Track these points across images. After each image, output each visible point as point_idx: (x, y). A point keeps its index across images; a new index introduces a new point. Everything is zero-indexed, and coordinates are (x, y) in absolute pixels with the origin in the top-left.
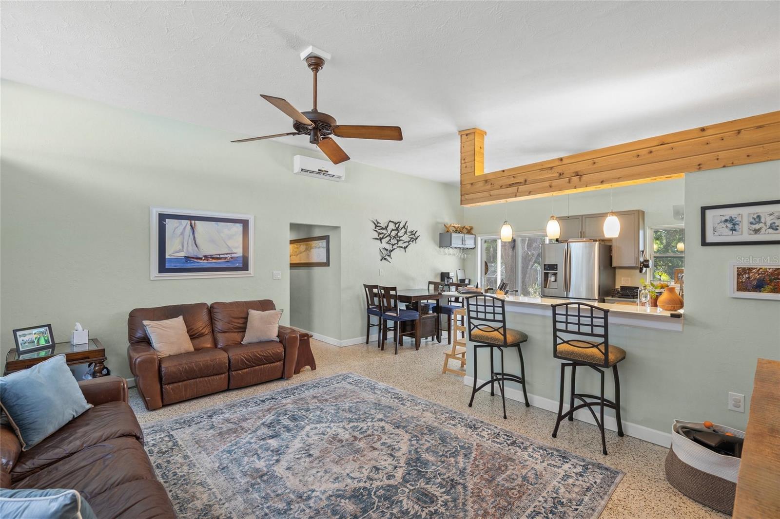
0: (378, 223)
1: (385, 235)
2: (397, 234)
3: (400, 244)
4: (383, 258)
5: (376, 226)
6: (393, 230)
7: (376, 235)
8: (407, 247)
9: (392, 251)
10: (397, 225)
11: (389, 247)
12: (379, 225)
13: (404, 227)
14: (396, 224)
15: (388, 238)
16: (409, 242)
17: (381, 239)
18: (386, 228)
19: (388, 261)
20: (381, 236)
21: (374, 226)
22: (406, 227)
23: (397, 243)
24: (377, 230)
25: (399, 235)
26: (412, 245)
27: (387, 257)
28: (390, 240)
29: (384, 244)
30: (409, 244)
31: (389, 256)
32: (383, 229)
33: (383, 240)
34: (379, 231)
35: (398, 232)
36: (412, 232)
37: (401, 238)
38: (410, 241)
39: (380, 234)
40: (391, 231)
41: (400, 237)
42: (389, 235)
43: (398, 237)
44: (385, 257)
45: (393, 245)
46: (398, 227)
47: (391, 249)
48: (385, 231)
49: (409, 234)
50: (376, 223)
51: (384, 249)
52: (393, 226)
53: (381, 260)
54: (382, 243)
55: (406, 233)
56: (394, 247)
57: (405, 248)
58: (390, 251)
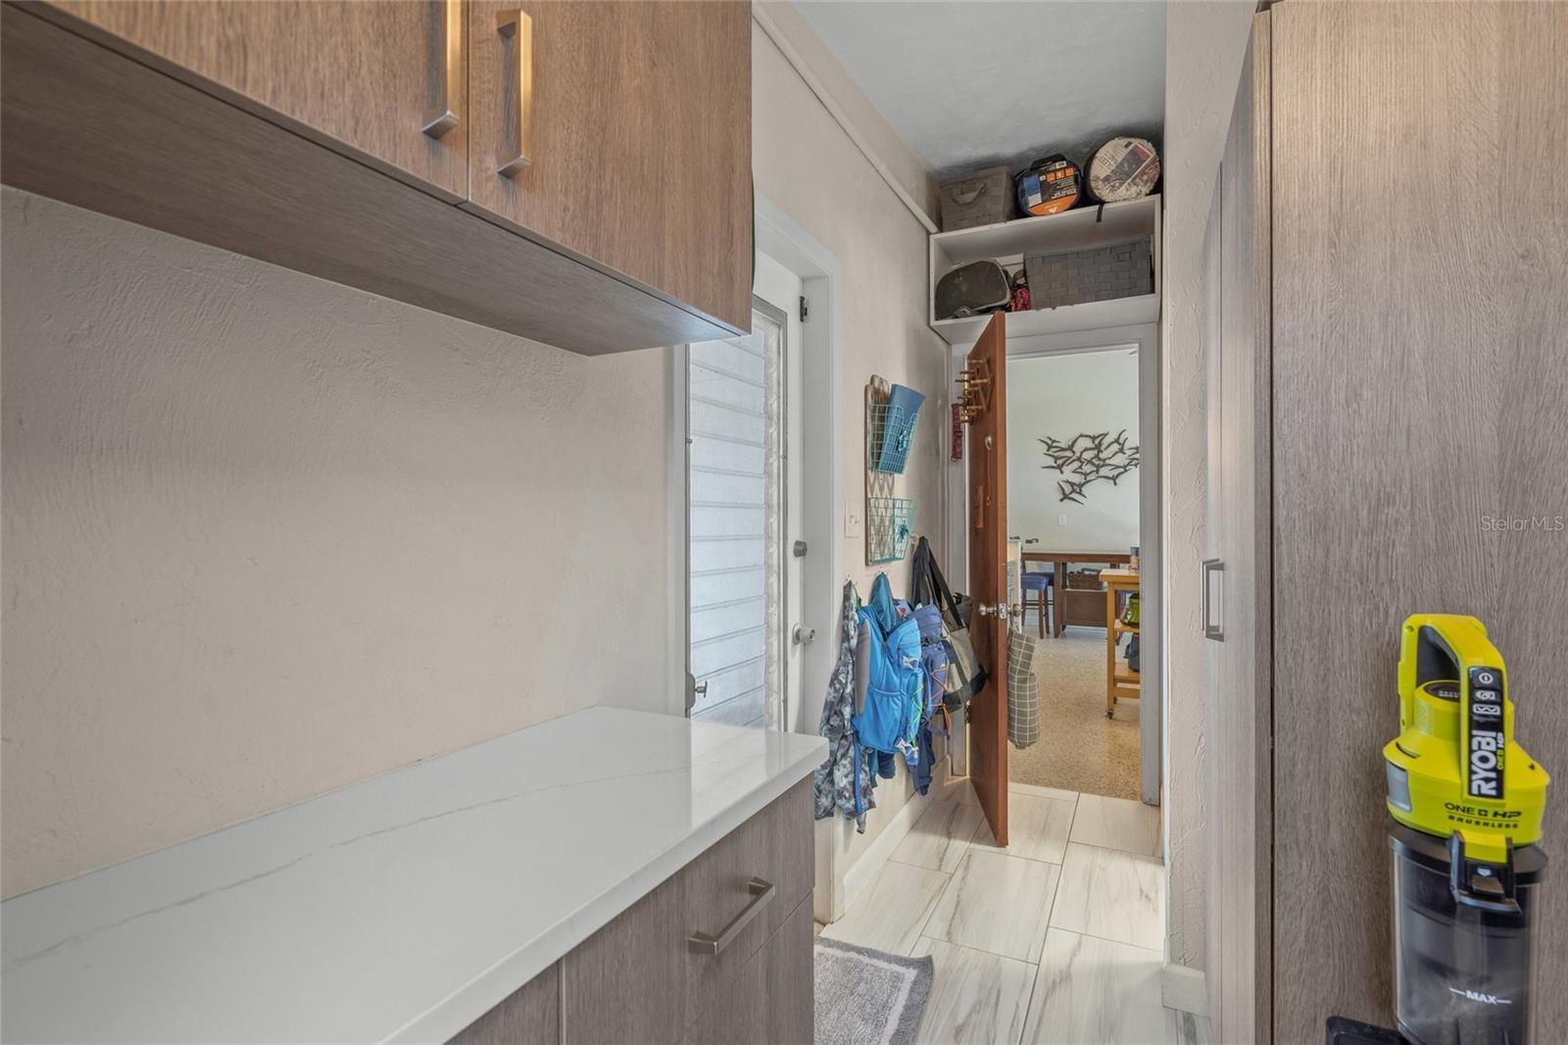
0: (1054, 441)
1: (1067, 460)
2: (1097, 456)
3: (1104, 471)
4: (1065, 497)
5: (1050, 447)
6: (1086, 450)
7: (1051, 462)
8: (1119, 475)
9: (1084, 484)
10: (1097, 442)
11: (1077, 479)
12: (1055, 444)
13: (1117, 441)
14: (1093, 438)
15: (1076, 464)
16: (1125, 467)
17: (1060, 467)
18: (1071, 448)
19: (1075, 500)
20: (1060, 462)
21: (1046, 447)
22: (1121, 441)
23: (1097, 472)
24: (1051, 453)
25: (1101, 456)
27: (1074, 495)
28: (1080, 467)
29: (1068, 474)
30: (1126, 471)
31: (1080, 493)
32: (1063, 450)
33: (1064, 468)
34: (1056, 454)
35: (1100, 451)
37: (1107, 462)
38: (1128, 464)
39: (1056, 459)
40: (1082, 453)
41: (1104, 460)
42: (1079, 459)
43: (1100, 459)
44: (1071, 496)
45: (1086, 475)
46: (1100, 444)
47: (1083, 481)
48: (1068, 454)
49: (1128, 452)
50: (1050, 442)
51: (1068, 482)
52: (1088, 443)
53: (1062, 500)
54: (1062, 472)
55: (1121, 450)
56: (1088, 478)
57: (1114, 479)
58: (1081, 486)
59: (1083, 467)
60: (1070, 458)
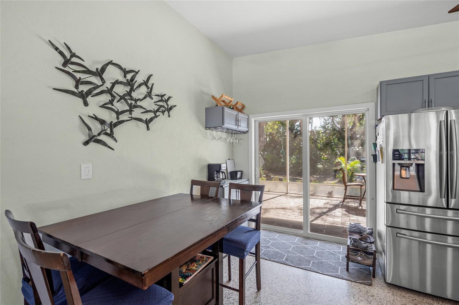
0: (73, 55)
1: (95, 88)
2: (129, 94)
3: (137, 113)
4: (92, 139)
7: (70, 84)
8: (151, 119)
9: (116, 125)
10: (129, 76)
11: (109, 117)
12: (74, 60)
13: (146, 83)
14: (126, 72)
15: (106, 98)
16: (155, 112)
17: (83, 96)
18: (100, 73)
19: (104, 144)
20: (84, 88)
21: (62, 60)
22: (150, 85)
23: (130, 111)
24: (71, 71)
25: (134, 95)
26: (162, 118)
27: (103, 137)
28: (111, 102)
29: (94, 109)
30: (156, 116)
31: (111, 135)
32: (88, 72)
34: (78, 75)
35: (132, 90)
36: (162, 96)
37: (139, 103)
38: (158, 110)
39: (78, 82)
41: (136, 101)
42: (109, 91)
43: (132, 99)
44: (99, 138)
45: (118, 113)
46: (132, 79)
47: (115, 121)
48: (96, 80)
49: (156, 99)
50: (68, 55)
51: (96, 118)
52: (118, 75)
53: (86, 143)
54: (86, 104)
55: (149, 95)
56: (122, 117)
57: (147, 122)
58: (113, 126)
59: (115, 103)
60: (98, 87)
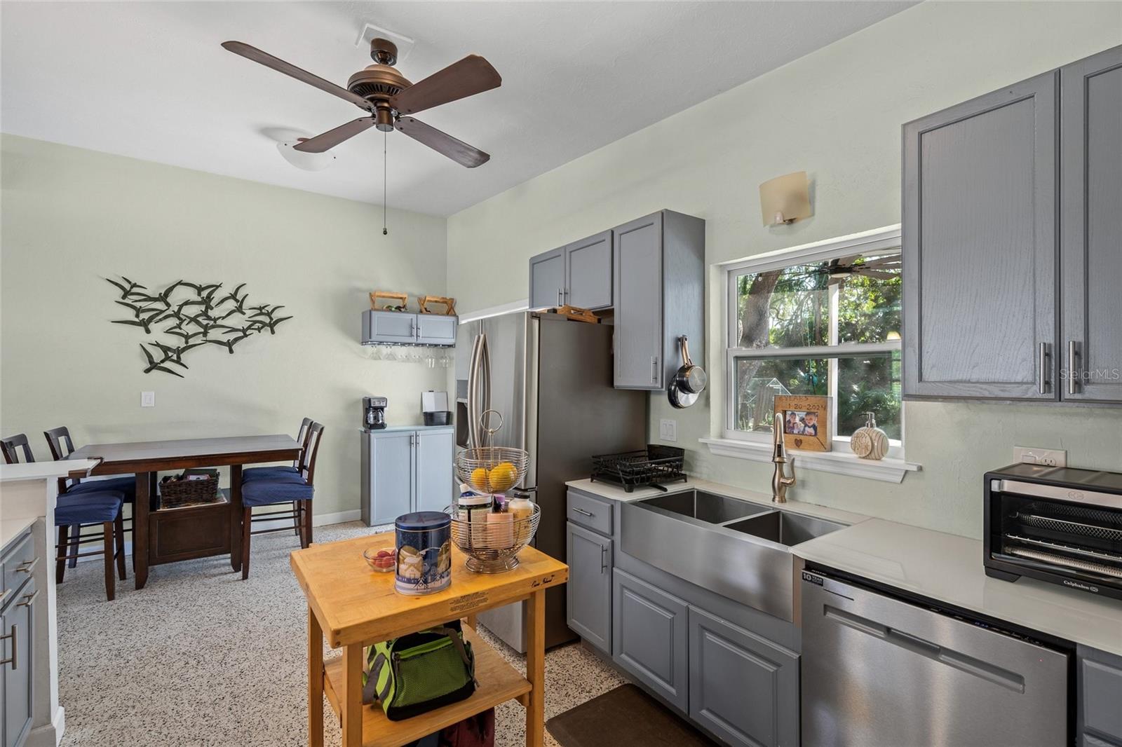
0: (135, 285)
1: (157, 315)
2: (205, 314)
3: (214, 334)
4: (153, 366)
5: (126, 294)
6: (187, 303)
7: (130, 314)
8: (236, 340)
9: (184, 349)
10: (205, 294)
11: (174, 342)
12: (135, 290)
13: (233, 297)
14: (200, 289)
15: (173, 322)
16: (244, 331)
17: (145, 324)
18: (163, 298)
19: (169, 371)
20: (144, 316)
21: (121, 293)
22: (239, 297)
23: (205, 334)
24: (130, 302)
25: (210, 313)
26: (261, 339)
27: (168, 365)
28: (179, 326)
29: (157, 335)
30: (246, 336)
31: (178, 362)
32: (149, 299)
33: (152, 326)
34: (138, 305)
35: (209, 307)
36: (261, 309)
37: (219, 322)
38: (249, 328)
39: (138, 311)
40: (181, 307)
41: (215, 320)
42: (177, 315)
43: (209, 318)
44: (162, 365)
45: (187, 337)
46: (209, 297)
47: (183, 345)
48: (160, 306)
49: (249, 313)
50: (127, 286)
51: (158, 345)
52: (191, 294)
53: (147, 371)
54: (148, 331)
55: (239, 309)
56: (191, 342)
57: (230, 345)
58: (179, 351)
59: (183, 326)
60: (162, 312)
